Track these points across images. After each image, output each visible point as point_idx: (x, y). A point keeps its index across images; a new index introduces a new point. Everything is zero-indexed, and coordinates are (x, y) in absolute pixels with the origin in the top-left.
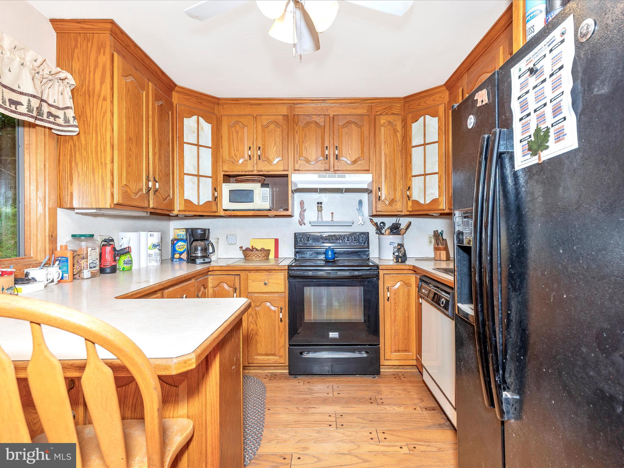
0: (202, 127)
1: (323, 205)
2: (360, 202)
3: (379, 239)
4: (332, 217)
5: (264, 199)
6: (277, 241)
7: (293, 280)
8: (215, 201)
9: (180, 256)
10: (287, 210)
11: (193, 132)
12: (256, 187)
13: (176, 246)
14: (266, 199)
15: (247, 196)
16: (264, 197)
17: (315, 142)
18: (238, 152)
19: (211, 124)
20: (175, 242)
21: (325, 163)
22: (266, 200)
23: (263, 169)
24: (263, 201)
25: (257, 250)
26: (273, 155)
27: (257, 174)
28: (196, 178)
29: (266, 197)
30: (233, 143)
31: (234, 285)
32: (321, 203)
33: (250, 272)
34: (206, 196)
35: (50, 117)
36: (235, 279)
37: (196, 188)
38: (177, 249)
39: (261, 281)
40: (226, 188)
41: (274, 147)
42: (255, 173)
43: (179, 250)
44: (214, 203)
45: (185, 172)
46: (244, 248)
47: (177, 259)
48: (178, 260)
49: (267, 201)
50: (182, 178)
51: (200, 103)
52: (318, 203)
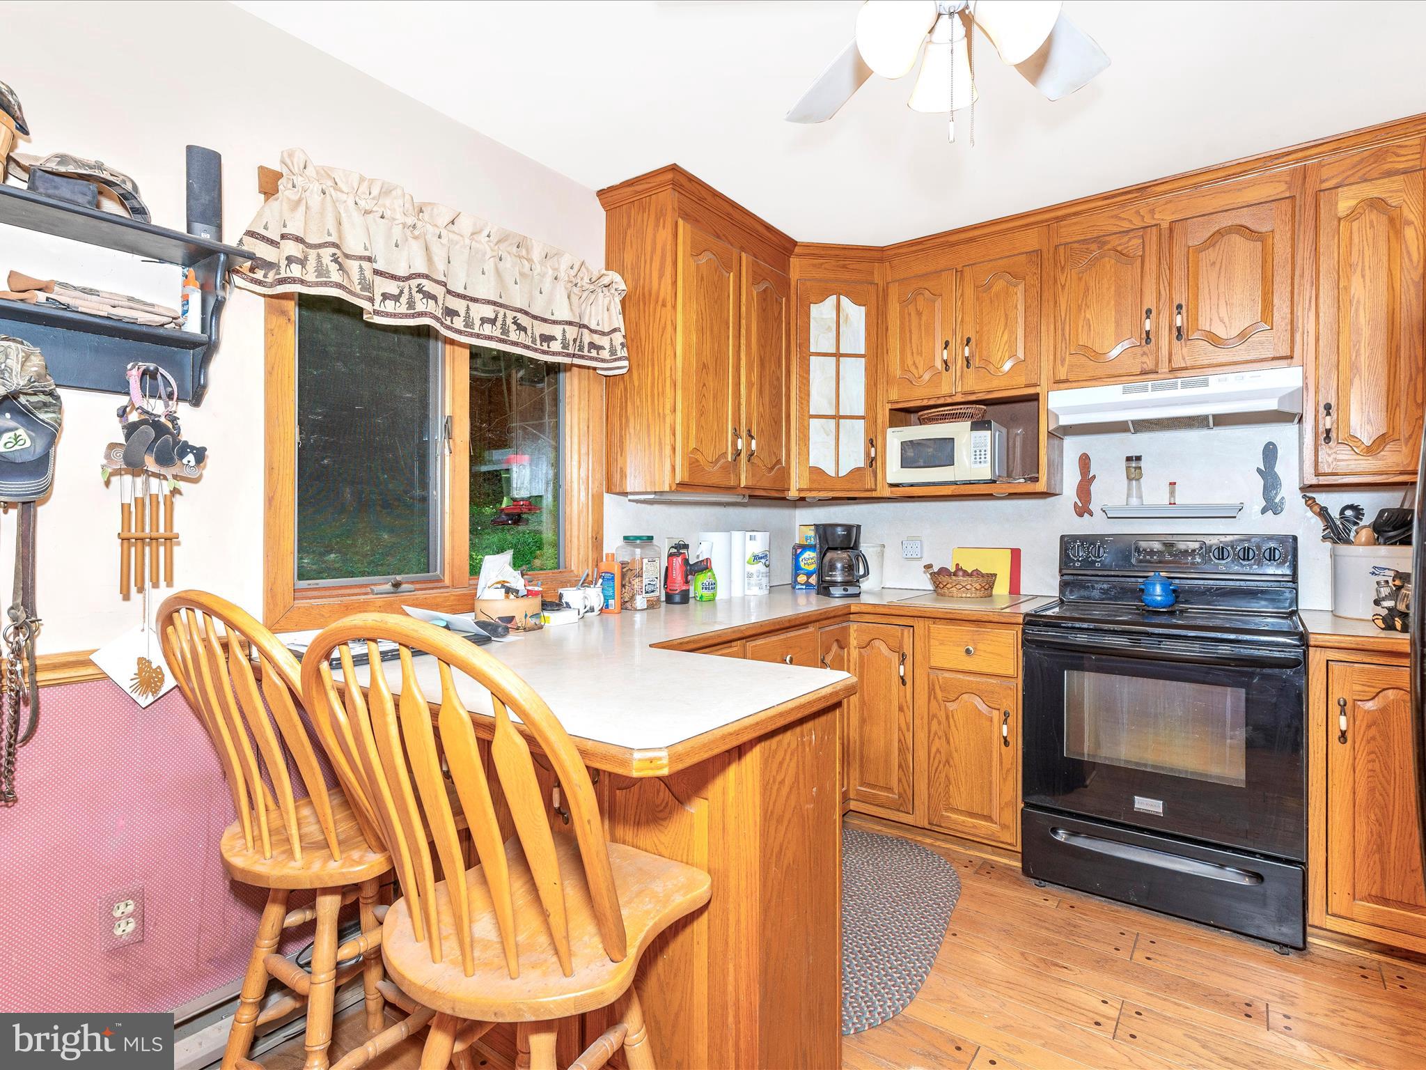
0: (847, 315)
1: (1143, 464)
3: (1334, 556)
4: (1172, 493)
5: (978, 457)
6: (1016, 554)
7: (1037, 653)
8: (871, 466)
9: (808, 578)
10: (1036, 480)
11: (829, 328)
12: (959, 431)
13: (801, 559)
14: (983, 457)
15: (942, 452)
16: (978, 453)
17: (1113, 302)
18: (921, 356)
19: (864, 305)
20: (799, 551)
21: (1144, 354)
22: (983, 459)
23: (976, 388)
24: (975, 462)
25: (965, 573)
26: (1000, 354)
27: (963, 400)
28: (832, 422)
29: (983, 453)
30: (911, 339)
31: (901, 647)
32: (1138, 458)
33: (934, 623)
34: (853, 457)
35: (592, 350)
36: (902, 634)
37: (833, 443)
38: (802, 565)
39: (958, 646)
40: (895, 438)
41: (1003, 333)
42: (959, 398)
43: (806, 567)
44: (869, 471)
45: (812, 413)
46: (936, 569)
47: (802, 584)
48: (804, 587)
49: (985, 462)
50: (806, 424)
51: (844, 266)
52: (1129, 459)
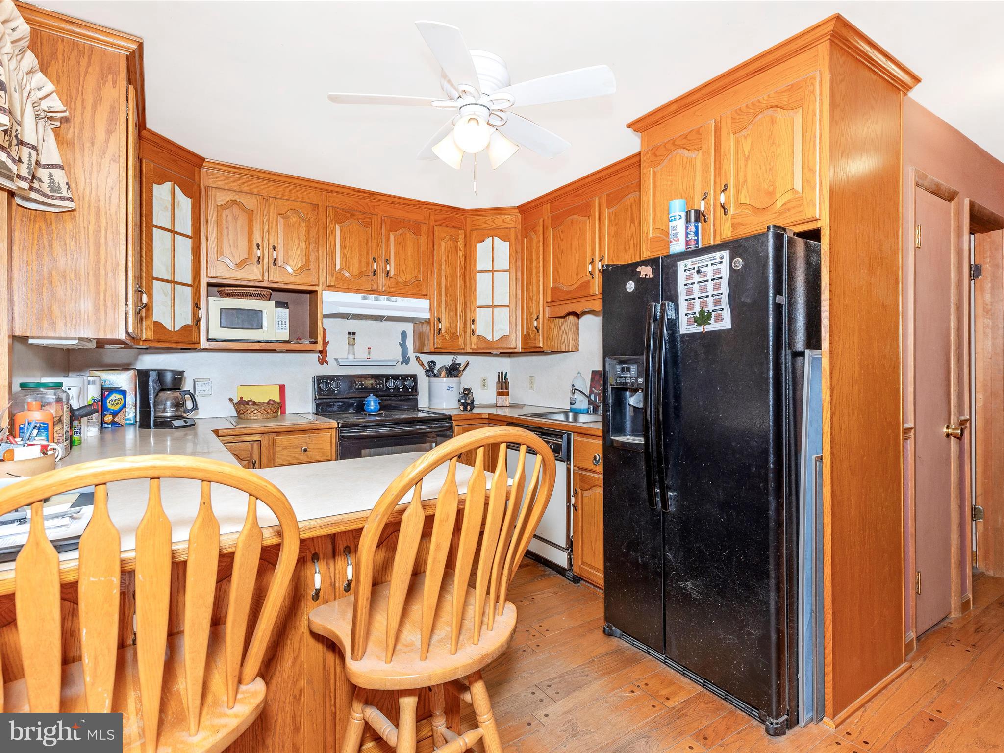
0: (179, 202)
1: (356, 337)
2: (404, 335)
3: (430, 382)
4: (369, 353)
5: (280, 325)
6: (282, 388)
7: (346, 443)
8: (197, 324)
9: (114, 418)
10: (316, 342)
11: (166, 208)
12: (267, 307)
13: (108, 401)
14: (284, 325)
15: (253, 319)
16: (280, 323)
17: (358, 249)
18: (237, 249)
19: (191, 198)
20: (106, 393)
21: (372, 280)
22: (284, 327)
23: (279, 280)
24: (279, 329)
25: (254, 403)
26: (295, 261)
27: (268, 286)
28: (169, 286)
29: (284, 323)
30: (228, 235)
31: (251, 456)
32: (354, 334)
33: (278, 436)
34: (184, 318)
36: (252, 447)
37: (169, 302)
38: (109, 406)
39: (296, 448)
40: (215, 305)
41: (297, 249)
42: (265, 284)
43: (113, 408)
44: (195, 329)
45: (155, 275)
47: (108, 424)
48: (110, 426)
49: (285, 329)
50: (150, 284)
51: (174, 161)
52: (349, 333)
